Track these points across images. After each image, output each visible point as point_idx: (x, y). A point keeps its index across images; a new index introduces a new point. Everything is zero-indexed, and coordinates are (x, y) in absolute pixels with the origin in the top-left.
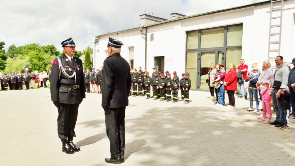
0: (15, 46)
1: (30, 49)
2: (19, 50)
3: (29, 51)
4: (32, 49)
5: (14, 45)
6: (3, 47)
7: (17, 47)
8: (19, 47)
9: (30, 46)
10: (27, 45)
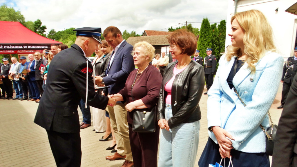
0: (55, 31)
1: (69, 33)
2: (59, 35)
3: (68, 36)
4: (71, 33)
5: (53, 30)
6: (45, 31)
7: (56, 32)
8: (58, 32)
9: (69, 30)
10: (66, 29)
